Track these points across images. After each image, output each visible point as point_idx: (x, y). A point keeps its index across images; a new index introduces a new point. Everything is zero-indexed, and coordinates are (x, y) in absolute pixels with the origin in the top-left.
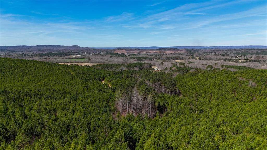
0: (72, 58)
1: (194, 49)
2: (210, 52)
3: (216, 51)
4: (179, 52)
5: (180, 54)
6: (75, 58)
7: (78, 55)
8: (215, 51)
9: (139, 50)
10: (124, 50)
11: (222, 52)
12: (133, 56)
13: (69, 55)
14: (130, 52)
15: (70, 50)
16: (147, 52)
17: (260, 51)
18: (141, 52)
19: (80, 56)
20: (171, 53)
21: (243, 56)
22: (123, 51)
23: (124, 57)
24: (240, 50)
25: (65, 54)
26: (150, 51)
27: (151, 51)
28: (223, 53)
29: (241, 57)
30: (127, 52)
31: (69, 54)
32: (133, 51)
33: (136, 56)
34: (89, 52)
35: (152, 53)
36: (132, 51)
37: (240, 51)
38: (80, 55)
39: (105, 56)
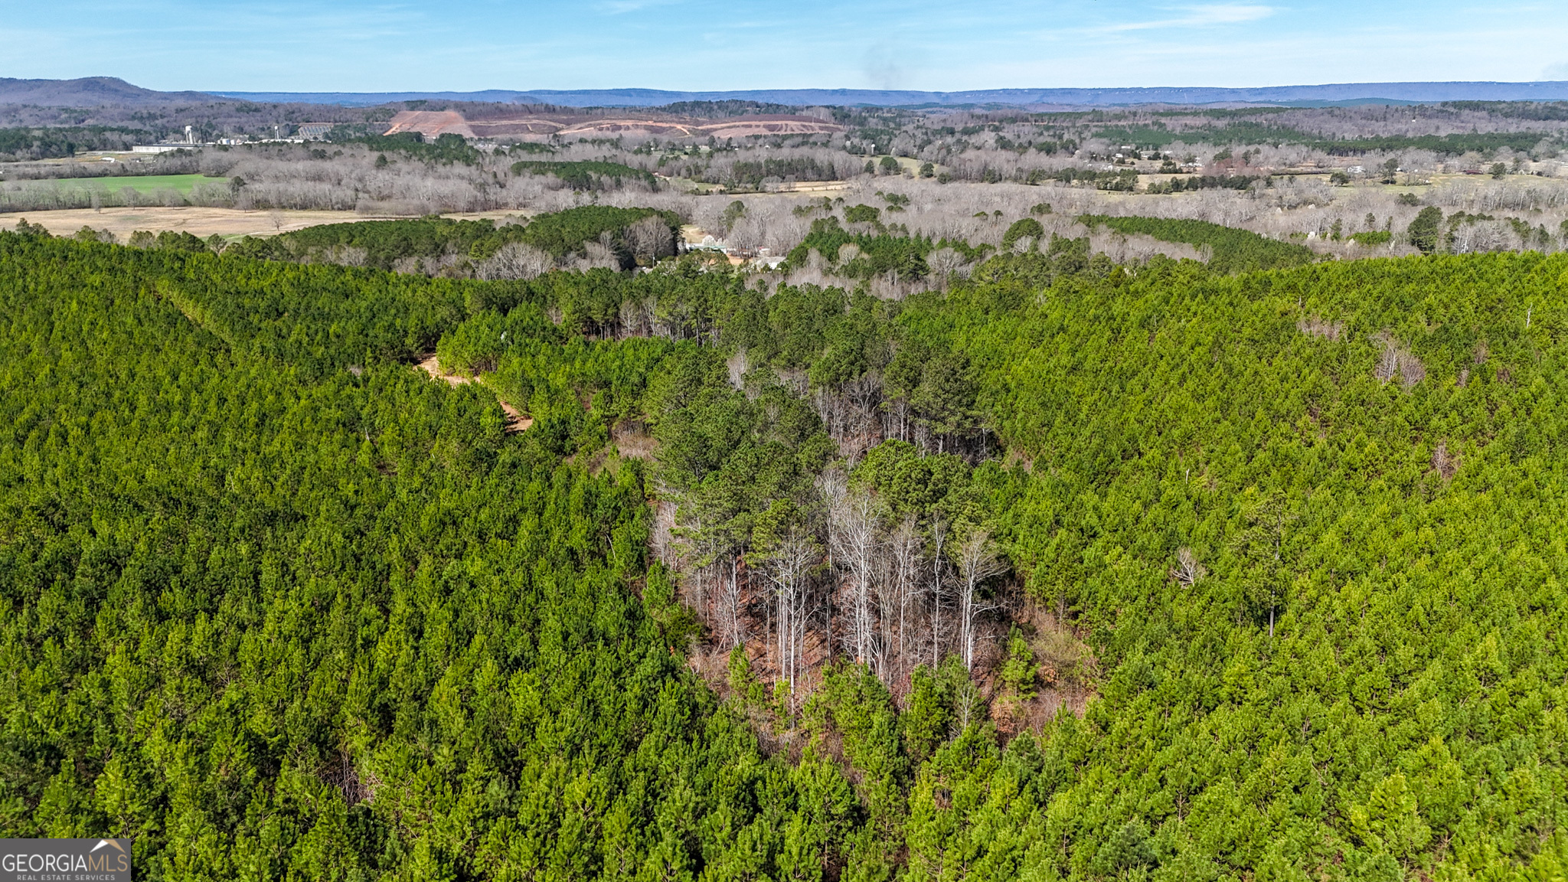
0: (99, 170)
1: (878, 109)
2: (971, 125)
3: (1001, 121)
4: (794, 126)
5: (805, 140)
6: (124, 172)
7: (139, 150)
8: (997, 123)
9: (550, 110)
10: (451, 113)
11: (1035, 130)
12: (525, 157)
13: (71, 150)
14: (494, 123)
15: (66, 110)
16: (606, 124)
17: (1221, 124)
18: (568, 123)
19: (157, 156)
20: (749, 132)
21: (1148, 149)
22: (448, 121)
23: (468, 161)
24: (1125, 117)
25: (36, 143)
26: (618, 123)
27: (630, 123)
28: (1041, 134)
29: (1138, 157)
30: (473, 123)
31: (70, 140)
32: (517, 122)
33: (544, 158)
34: (209, 125)
35: (634, 132)
36: (504, 122)
37: (1122, 123)
38: (155, 150)
39: (338, 153)
